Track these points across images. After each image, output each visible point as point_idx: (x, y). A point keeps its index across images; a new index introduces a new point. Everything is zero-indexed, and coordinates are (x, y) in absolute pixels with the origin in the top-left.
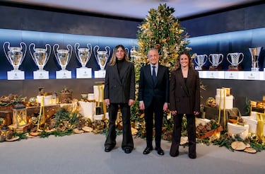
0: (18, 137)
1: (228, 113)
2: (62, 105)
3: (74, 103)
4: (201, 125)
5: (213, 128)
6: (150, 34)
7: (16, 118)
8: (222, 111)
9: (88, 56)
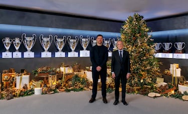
0: (53, 92)
1: (178, 79)
2: (75, 73)
3: (82, 72)
4: (162, 86)
5: (170, 88)
6: (129, 31)
7: (50, 80)
8: (174, 78)
9: (88, 43)
